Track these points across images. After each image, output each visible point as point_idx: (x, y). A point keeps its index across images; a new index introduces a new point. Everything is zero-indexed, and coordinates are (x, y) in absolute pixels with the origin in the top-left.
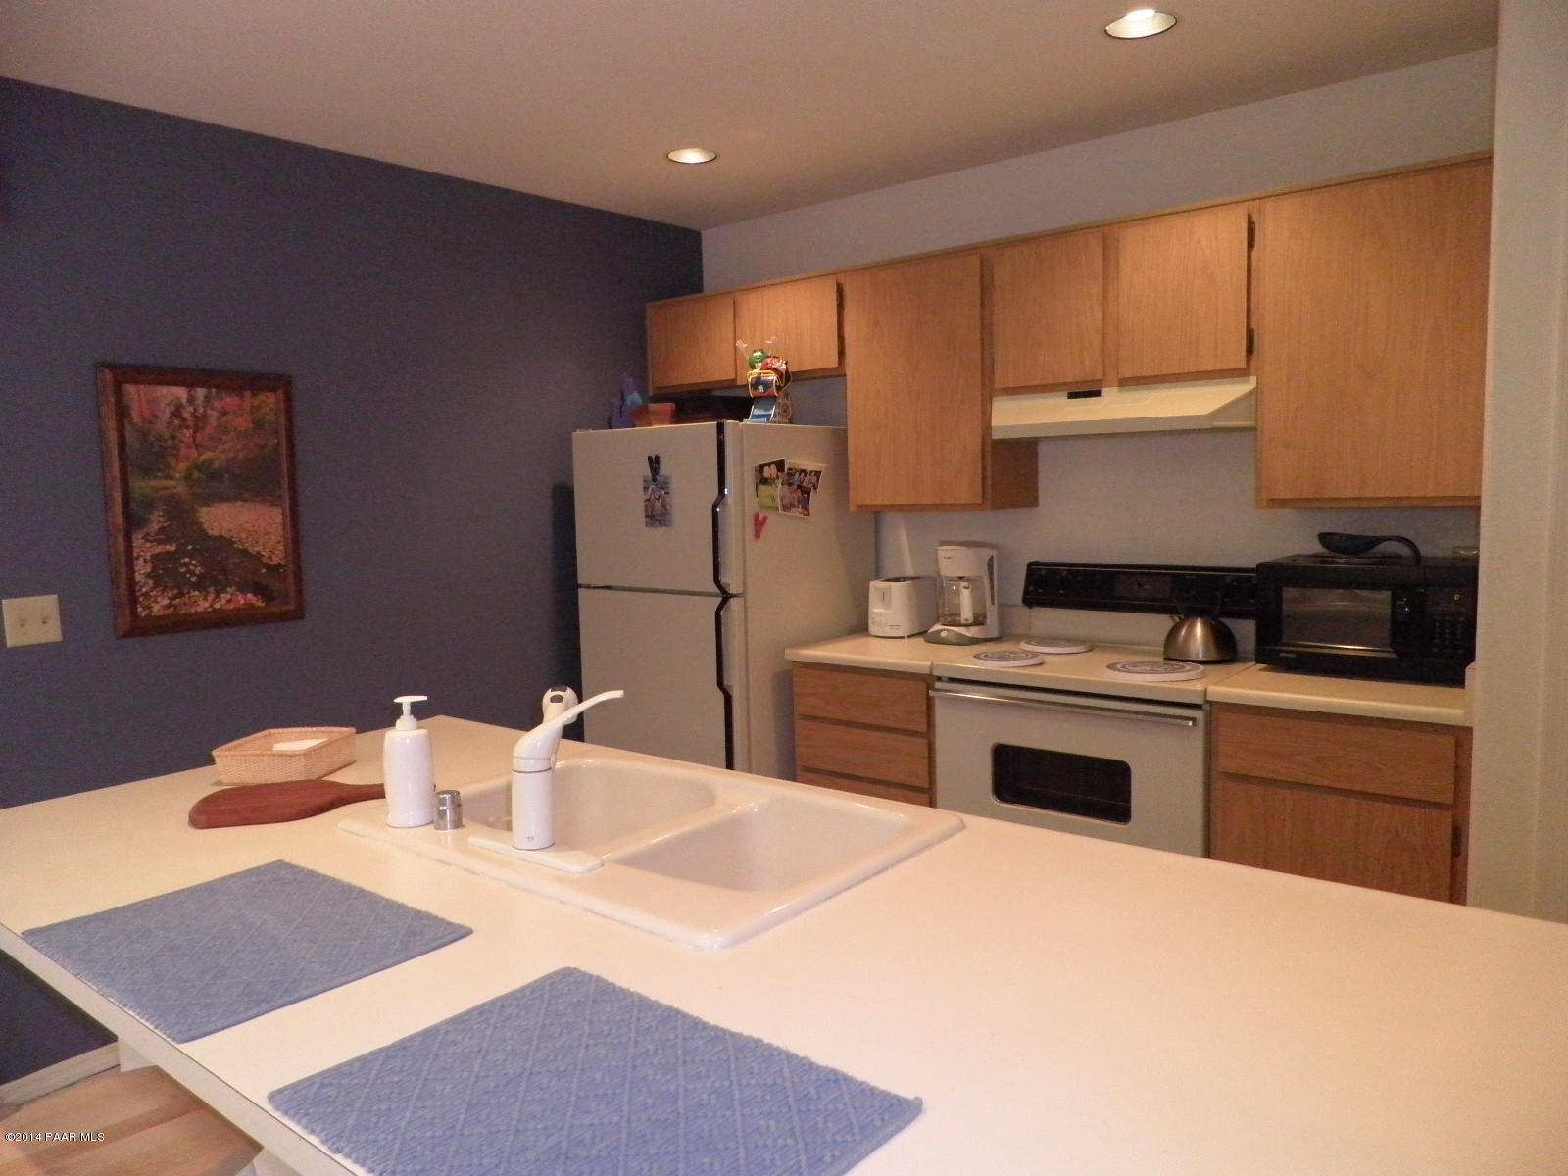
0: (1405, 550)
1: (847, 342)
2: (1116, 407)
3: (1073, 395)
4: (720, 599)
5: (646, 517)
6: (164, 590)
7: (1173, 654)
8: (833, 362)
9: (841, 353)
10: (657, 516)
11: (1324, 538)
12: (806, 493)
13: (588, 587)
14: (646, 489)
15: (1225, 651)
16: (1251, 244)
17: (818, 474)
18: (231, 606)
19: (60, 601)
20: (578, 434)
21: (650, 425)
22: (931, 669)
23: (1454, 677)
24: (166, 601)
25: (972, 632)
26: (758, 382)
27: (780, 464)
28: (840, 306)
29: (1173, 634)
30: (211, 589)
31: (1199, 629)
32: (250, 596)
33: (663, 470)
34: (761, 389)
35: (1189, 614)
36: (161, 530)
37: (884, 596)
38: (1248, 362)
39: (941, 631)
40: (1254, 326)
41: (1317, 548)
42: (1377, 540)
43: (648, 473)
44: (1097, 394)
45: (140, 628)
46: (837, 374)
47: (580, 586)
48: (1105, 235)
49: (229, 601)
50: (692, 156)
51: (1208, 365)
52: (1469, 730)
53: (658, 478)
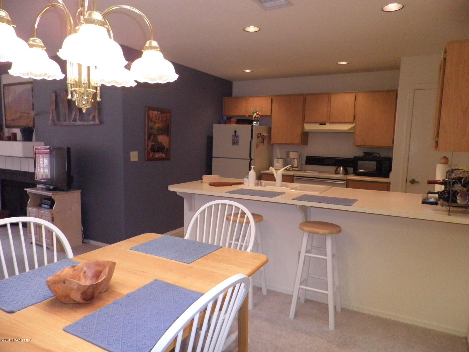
0: (378, 155)
1: (272, 110)
2: (329, 127)
3: (320, 124)
4: (250, 160)
5: (232, 143)
6: (152, 152)
7: (336, 172)
8: (269, 114)
9: (271, 112)
10: (235, 142)
11: (364, 153)
12: (264, 140)
13: (215, 157)
14: (233, 137)
15: (346, 173)
16: (355, 100)
17: (266, 136)
18: (161, 156)
19: (138, 153)
20: (214, 125)
21: (231, 124)
22: (294, 174)
23: (387, 176)
24: (152, 154)
25: (296, 169)
26: (255, 117)
27: (261, 134)
28: (272, 103)
29: (336, 170)
30: (158, 152)
31: (342, 168)
32: (163, 154)
33: (237, 134)
34: (256, 118)
35: (339, 166)
36: (152, 140)
37: (278, 162)
38: (354, 120)
39: (290, 168)
40: (355, 115)
41: (364, 154)
42: (373, 153)
43: (234, 134)
44: (325, 124)
45: (149, 160)
46: (270, 116)
47: (213, 157)
48: (328, 95)
49: (160, 155)
50: (248, 71)
51: (347, 121)
52: (390, 183)
53: (236, 135)
